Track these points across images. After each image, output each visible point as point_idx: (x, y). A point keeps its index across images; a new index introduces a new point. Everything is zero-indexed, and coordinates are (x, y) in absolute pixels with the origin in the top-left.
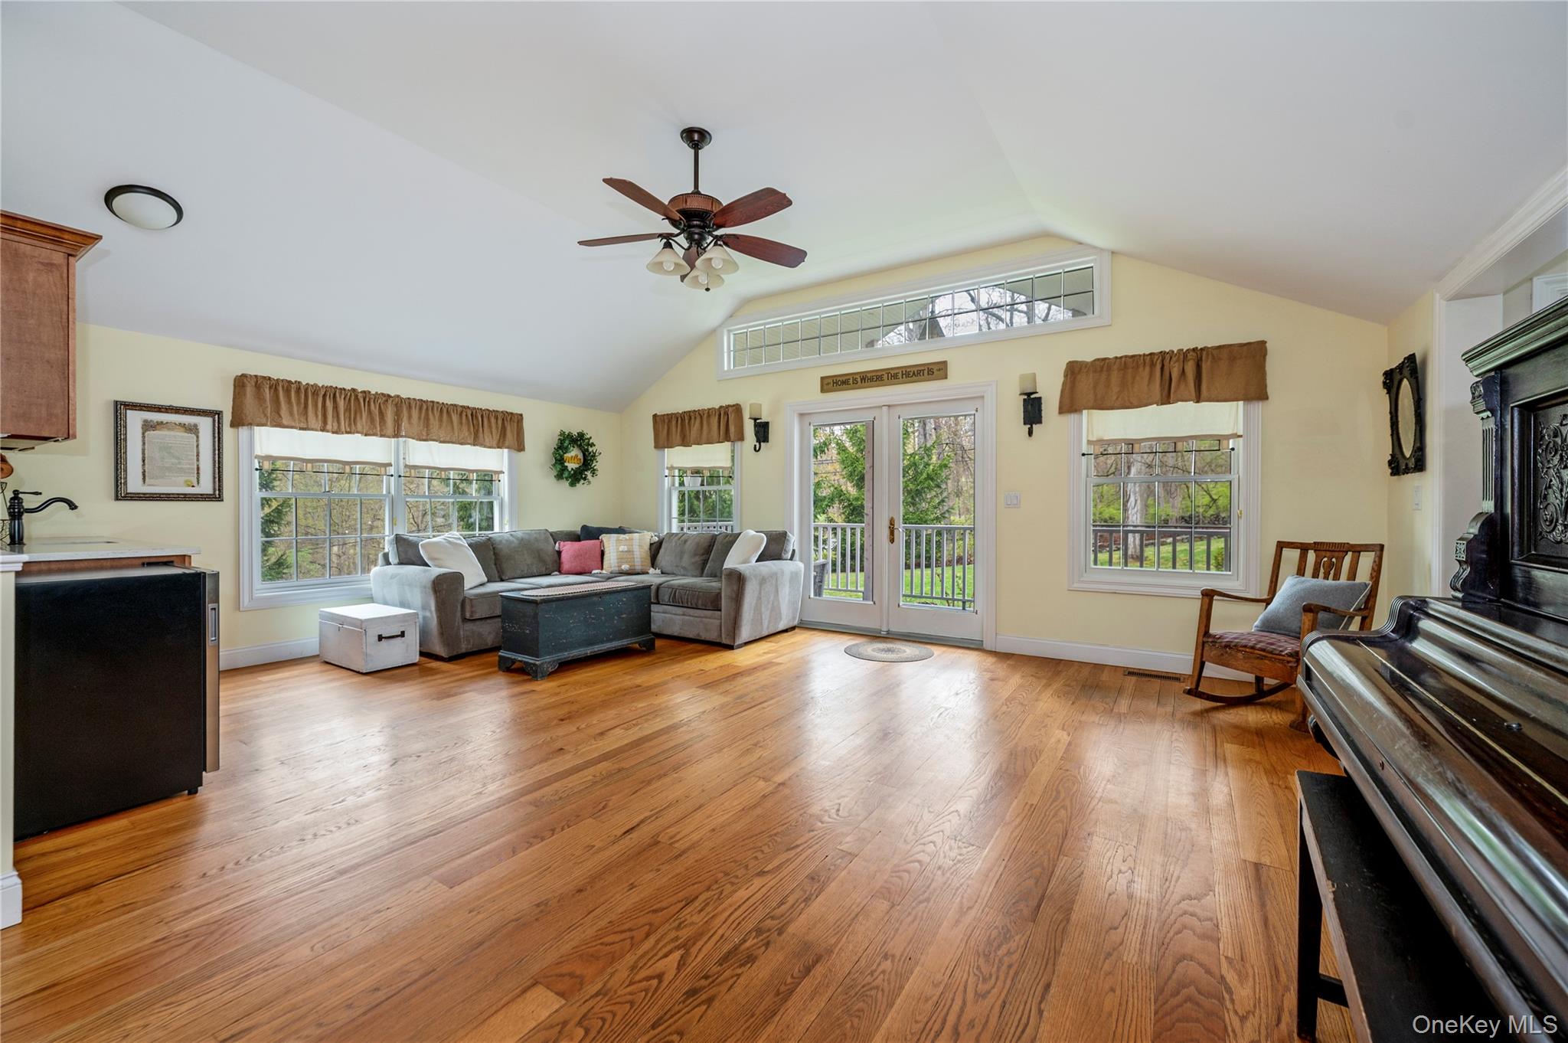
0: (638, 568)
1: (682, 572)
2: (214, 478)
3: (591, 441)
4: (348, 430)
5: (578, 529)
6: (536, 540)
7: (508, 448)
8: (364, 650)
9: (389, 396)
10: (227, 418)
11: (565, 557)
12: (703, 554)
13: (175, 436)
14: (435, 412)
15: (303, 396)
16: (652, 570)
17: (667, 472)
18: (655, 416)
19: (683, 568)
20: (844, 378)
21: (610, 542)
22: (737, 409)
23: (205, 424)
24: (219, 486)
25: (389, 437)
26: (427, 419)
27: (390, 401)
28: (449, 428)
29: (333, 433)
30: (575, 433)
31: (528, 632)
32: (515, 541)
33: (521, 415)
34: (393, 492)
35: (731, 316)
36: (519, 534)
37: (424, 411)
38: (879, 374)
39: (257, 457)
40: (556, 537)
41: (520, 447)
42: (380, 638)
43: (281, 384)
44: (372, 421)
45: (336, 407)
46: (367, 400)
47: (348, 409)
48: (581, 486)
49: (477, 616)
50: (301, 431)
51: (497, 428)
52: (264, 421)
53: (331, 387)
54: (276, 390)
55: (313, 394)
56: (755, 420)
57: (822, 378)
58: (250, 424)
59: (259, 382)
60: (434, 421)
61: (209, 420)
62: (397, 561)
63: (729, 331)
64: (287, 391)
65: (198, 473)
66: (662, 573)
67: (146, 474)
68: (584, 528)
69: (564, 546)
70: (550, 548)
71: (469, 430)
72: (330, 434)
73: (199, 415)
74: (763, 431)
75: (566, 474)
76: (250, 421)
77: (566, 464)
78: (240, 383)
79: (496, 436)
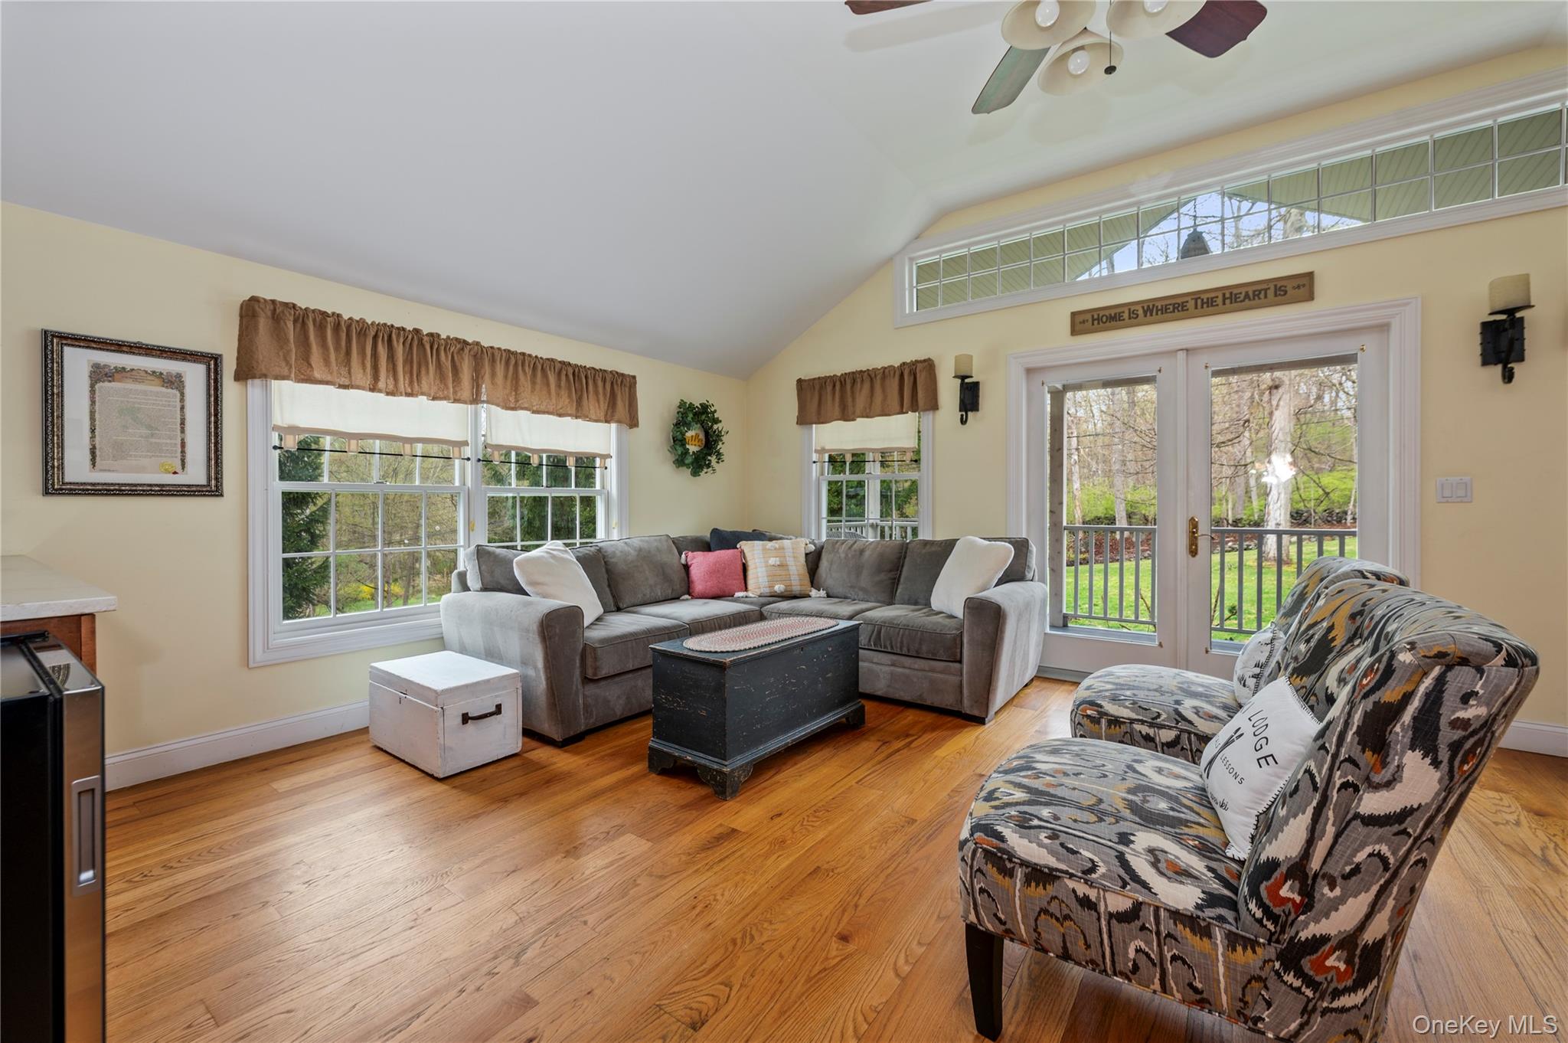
0: (796, 588)
1: (861, 595)
2: (209, 459)
3: (716, 416)
4: (409, 390)
5: (706, 534)
6: (658, 550)
7: (619, 422)
8: (441, 741)
9: (465, 343)
10: (229, 366)
11: (696, 572)
12: (891, 571)
13: (145, 393)
14: (527, 368)
15: (343, 336)
16: (814, 593)
17: (815, 457)
18: (800, 381)
19: (863, 589)
20: (1113, 312)
21: (752, 550)
22: (929, 365)
23: (195, 375)
24: (217, 473)
25: (465, 402)
26: (516, 378)
27: (466, 351)
28: (544, 392)
29: (388, 394)
30: (697, 404)
31: (704, 713)
32: (632, 551)
33: (634, 377)
34: (469, 483)
35: (916, 238)
36: (636, 542)
37: (511, 368)
38: (1179, 301)
39: (275, 428)
40: (681, 545)
41: (633, 422)
42: (466, 718)
43: (311, 315)
44: (442, 377)
45: (391, 357)
46: (436, 346)
47: (409, 360)
48: (705, 476)
49: (603, 673)
50: (341, 390)
51: (605, 394)
52: (285, 372)
53: (385, 324)
54: (304, 323)
55: (359, 334)
56: (963, 378)
57: (1073, 314)
58: (264, 376)
59: (279, 311)
60: (525, 381)
61: (200, 369)
62: (479, 585)
63: (911, 259)
64: (321, 328)
65: (183, 452)
66: (829, 596)
67: (98, 453)
68: (715, 532)
69: (694, 558)
70: (675, 561)
71: (570, 396)
72: (382, 395)
73: (184, 359)
74: (970, 397)
75: (689, 460)
76: (264, 371)
77: (687, 446)
78: (250, 310)
79: (604, 405)
